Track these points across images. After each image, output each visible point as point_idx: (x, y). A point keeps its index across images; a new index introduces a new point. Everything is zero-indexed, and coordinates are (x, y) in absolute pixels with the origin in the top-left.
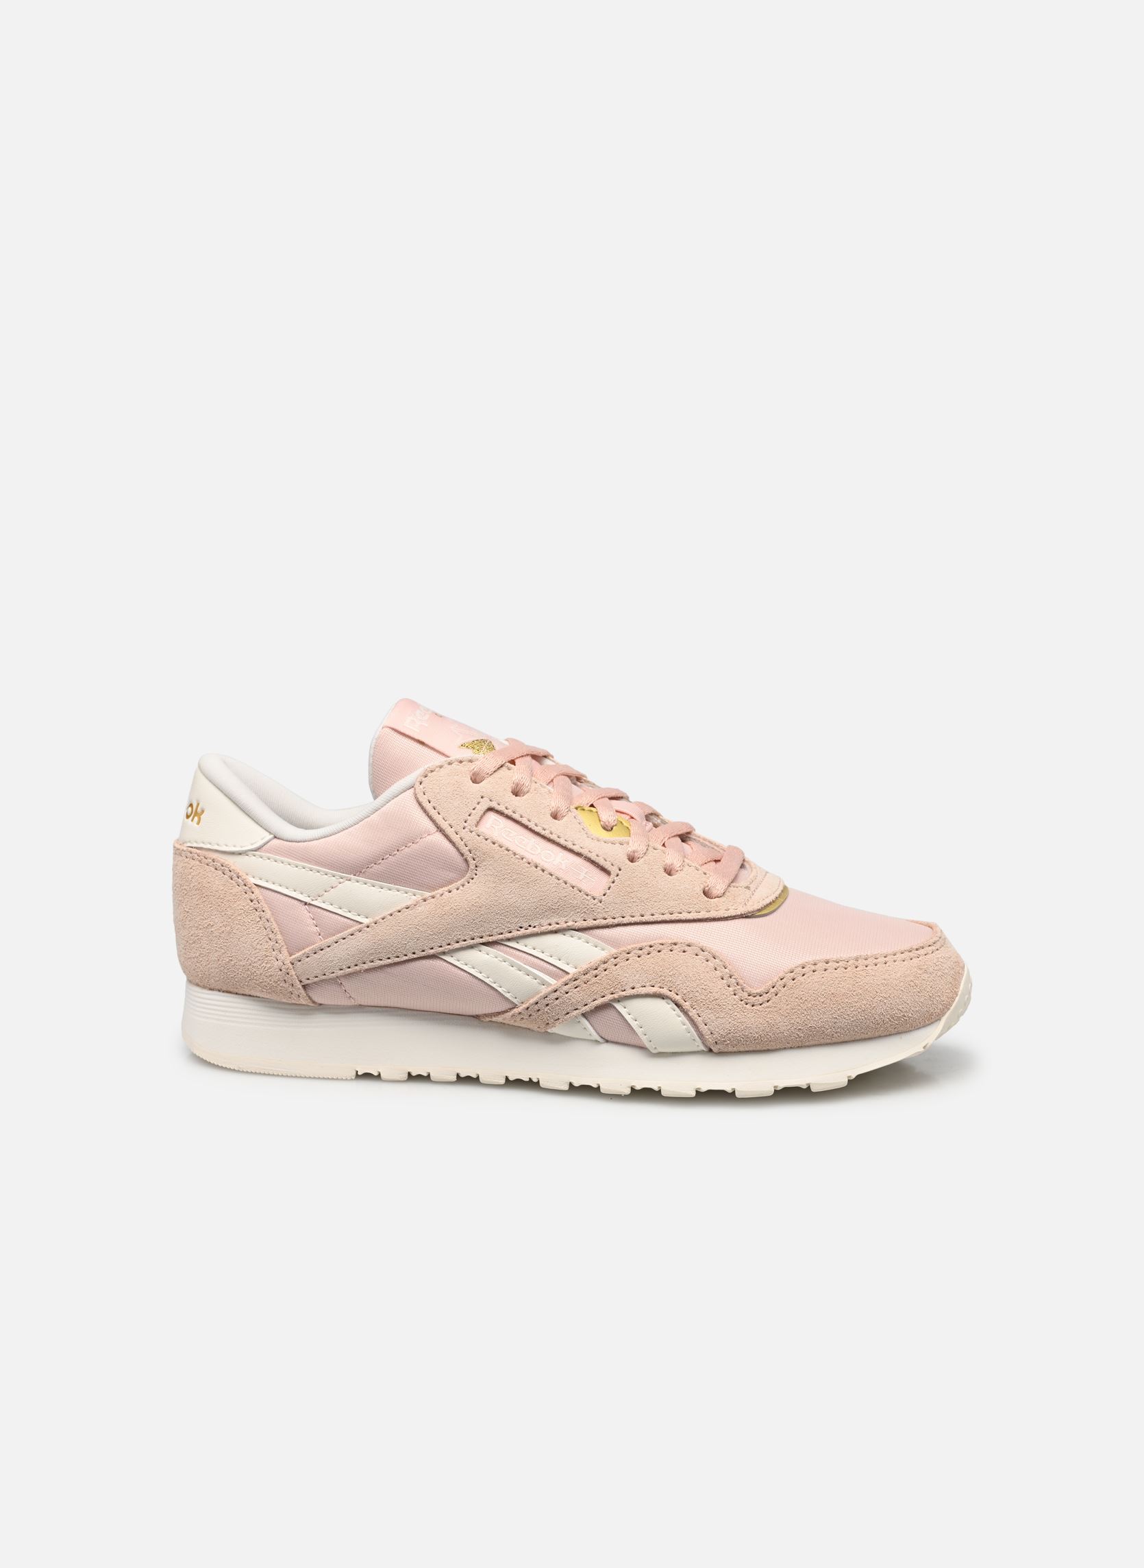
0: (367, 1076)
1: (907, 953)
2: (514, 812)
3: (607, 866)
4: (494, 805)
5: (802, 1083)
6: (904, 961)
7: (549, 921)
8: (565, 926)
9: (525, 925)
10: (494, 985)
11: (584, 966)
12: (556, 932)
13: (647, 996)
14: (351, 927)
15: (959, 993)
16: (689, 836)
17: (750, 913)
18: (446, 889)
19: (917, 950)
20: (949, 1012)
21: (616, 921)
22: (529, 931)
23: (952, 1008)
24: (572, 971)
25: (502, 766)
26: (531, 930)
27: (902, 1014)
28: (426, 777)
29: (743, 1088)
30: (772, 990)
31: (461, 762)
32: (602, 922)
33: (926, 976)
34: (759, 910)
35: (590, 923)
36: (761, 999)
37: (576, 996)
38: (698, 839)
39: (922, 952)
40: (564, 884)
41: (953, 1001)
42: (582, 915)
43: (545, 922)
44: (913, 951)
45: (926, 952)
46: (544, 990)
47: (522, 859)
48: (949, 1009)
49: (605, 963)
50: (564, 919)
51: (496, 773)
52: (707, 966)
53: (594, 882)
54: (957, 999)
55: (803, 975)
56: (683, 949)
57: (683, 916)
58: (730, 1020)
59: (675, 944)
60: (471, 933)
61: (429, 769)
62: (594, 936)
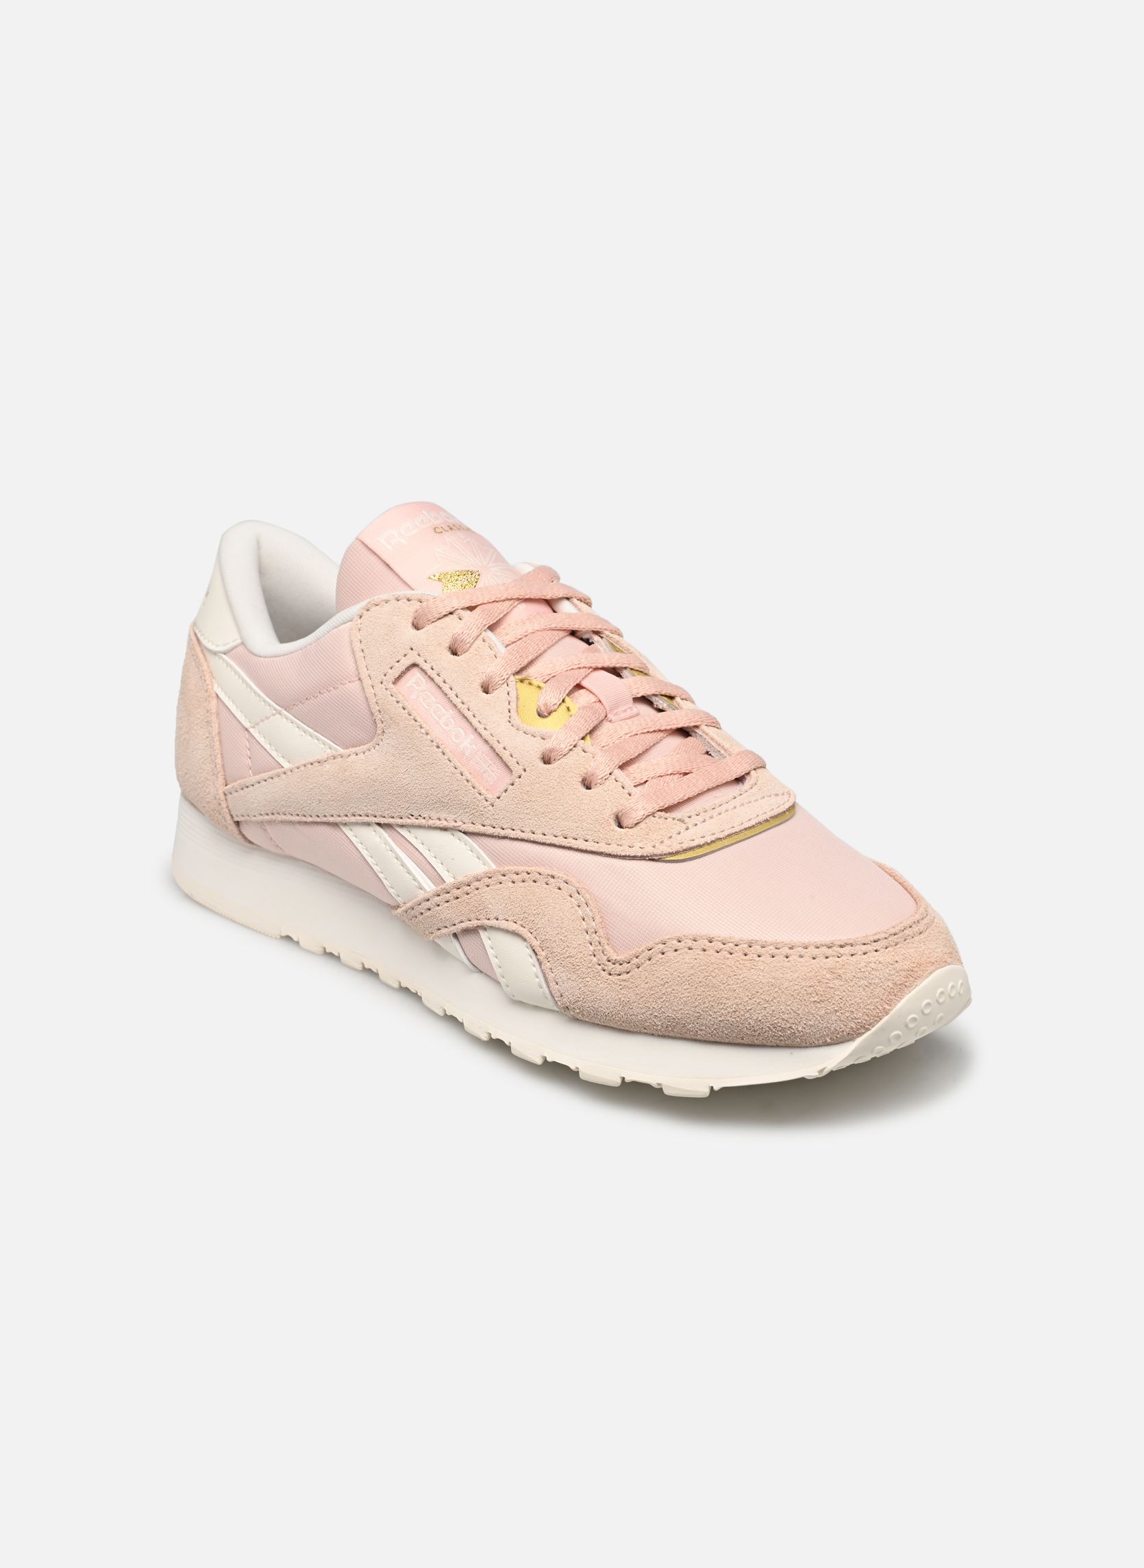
0: (288, 938)
1: (824, 949)
2: (438, 675)
3: (511, 763)
4: (420, 661)
5: (652, 1080)
6: (814, 958)
7: (438, 815)
8: (452, 824)
9: (416, 814)
10: (381, 875)
11: (461, 879)
12: (445, 829)
13: (507, 931)
14: (274, 769)
15: (892, 1013)
16: (697, 731)
17: (656, 855)
18: (354, 750)
19: (842, 946)
20: (868, 1033)
21: (503, 833)
22: (417, 822)
23: (874, 1029)
24: (449, 880)
25: (451, 613)
26: (422, 821)
27: (788, 1025)
28: (368, 610)
29: (590, 1070)
30: (635, 961)
31: (409, 600)
32: (490, 830)
33: (837, 982)
34: (671, 854)
35: (478, 828)
36: (618, 968)
37: (445, 912)
38: (705, 736)
39: (847, 950)
40: (459, 775)
41: (878, 1021)
42: (471, 816)
43: (434, 815)
44: (834, 948)
45: (853, 952)
46: (421, 895)
47: (427, 734)
48: (868, 1030)
49: (478, 880)
50: (453, 817)
51: (440, 621)
52: (576, 911)
53: (493, 776)
54: (886, 1019)
55: (676, 950)
56: (558, 884)
57: (574, 844)
58: (580, 986)
59: (553, 877)
60: (365, 809)
61: (372, 602)
62: (480, 845)
